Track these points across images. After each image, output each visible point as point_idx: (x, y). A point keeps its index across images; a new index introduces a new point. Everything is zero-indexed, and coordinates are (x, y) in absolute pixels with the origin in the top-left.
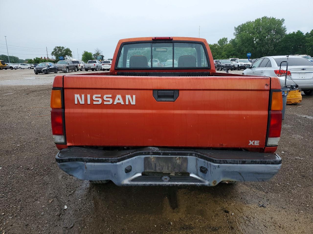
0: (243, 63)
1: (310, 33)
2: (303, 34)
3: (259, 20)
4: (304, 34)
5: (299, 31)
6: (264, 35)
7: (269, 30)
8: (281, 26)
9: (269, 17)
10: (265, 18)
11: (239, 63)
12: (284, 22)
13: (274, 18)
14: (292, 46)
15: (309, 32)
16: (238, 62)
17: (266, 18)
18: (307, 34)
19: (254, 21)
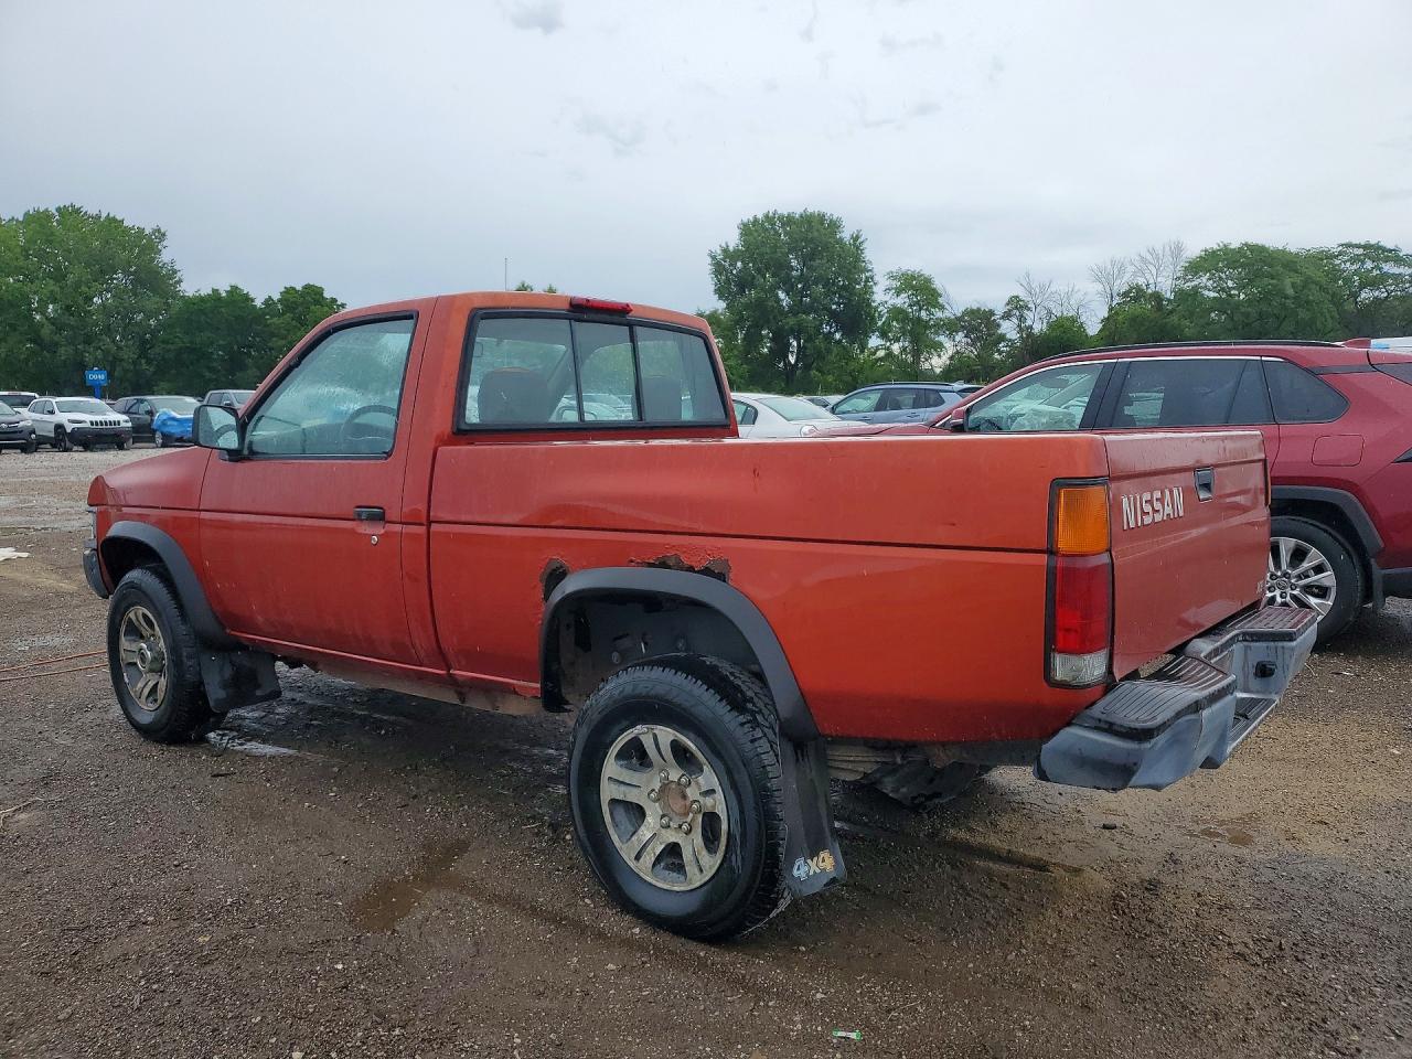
0: (88, 418)
1: (279, 301)
2: (253, 300)
3: (47, 215)
4: (258, 303)
5: (234, 289)
6: (84, 289)
7: (103, 270)
8: (154, 259)
9: (93, 211)
10: (70, 214)
11: (62, 418)
12: (165, 243)
13: (119, 218)
14: (220, 347)
15: (276, 297)
16: (52, 412)
17: (78, 211)
18: (269, 302)
19: (21, 219)
